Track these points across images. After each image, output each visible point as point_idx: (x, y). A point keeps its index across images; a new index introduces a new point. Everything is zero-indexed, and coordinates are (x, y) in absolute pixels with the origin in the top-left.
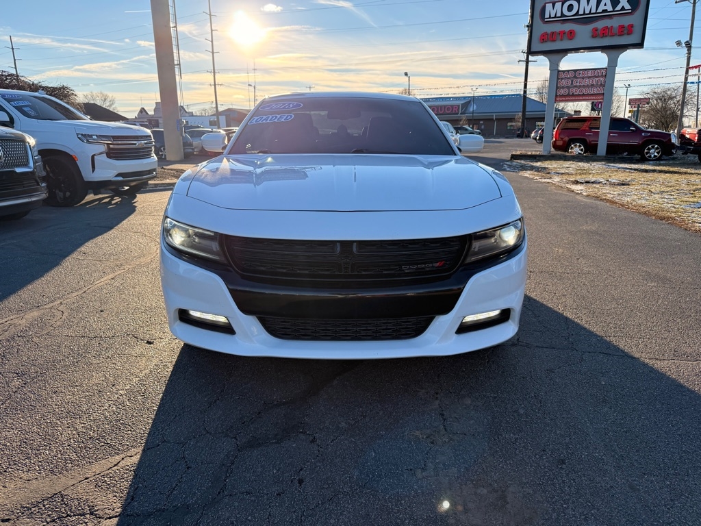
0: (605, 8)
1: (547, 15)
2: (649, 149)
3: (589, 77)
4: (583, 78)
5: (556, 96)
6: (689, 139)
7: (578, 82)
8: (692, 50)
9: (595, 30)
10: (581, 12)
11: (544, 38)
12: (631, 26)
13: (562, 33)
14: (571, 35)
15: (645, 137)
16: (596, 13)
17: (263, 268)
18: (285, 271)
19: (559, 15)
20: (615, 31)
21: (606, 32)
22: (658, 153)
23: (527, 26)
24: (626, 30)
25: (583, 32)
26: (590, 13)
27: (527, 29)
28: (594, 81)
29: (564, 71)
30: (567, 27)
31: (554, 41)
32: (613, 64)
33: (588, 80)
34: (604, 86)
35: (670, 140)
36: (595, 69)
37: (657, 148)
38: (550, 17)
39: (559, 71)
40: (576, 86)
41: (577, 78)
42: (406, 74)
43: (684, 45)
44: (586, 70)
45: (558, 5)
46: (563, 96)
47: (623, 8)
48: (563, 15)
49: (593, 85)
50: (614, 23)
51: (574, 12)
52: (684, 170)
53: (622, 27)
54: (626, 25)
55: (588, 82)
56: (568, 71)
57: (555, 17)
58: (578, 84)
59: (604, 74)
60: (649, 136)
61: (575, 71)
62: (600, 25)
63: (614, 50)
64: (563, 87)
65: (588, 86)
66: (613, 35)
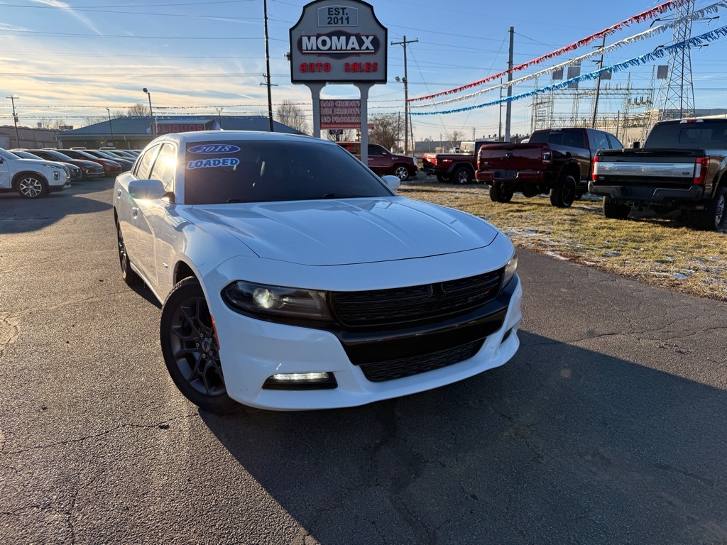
0: (353, 46)
1: (304, 48)
2: (399, 171)
3: (347, 107)
4: (342, 108)
5: (321, 123)
6: (430, 163)
7: (338, 111)
8: (408, 85)
9: (347, 65)
10: (334, 48)
11: (304, 68)
12: (375, 64)
13: (319, 65)
14: (327, 67)
15: (395, 160)
16: (346, 50)
17: (363, 319)
18: (383, 317)
19: (315, 48)
20: (364, 67)
21: (355, 68)
22: (406, 174)
23: (288, 56)
24: (372, 67)
25: (338, 65)
26: (341, 50)
27: (287, 58)
28: (351, 111)
29: (325, 101)
30: (324, 60)
31: (313, 71)
32: (365, 96)
33: (346, 110)
34: (360, 116)
35: (413, 163)
36: (351, 100)
37: (404, 170)
38: (307, 50)
39: (320, 100)
40: (337, 115)
41: (336, 107)
42: (145, 90)
43: (401, 81)
44: (343, 100)
45: (313, 39)
46: (326, 123)
47: (367, 48)
48: (318, 49)
49: (350, 115)
50: (363, 60)
51: (328, 46)
52: (434, 189)
53: (368, 64)
54: (372, 63)
55: (346, 111)
56: (328, 100)
57: (312, 50)
58: (338, 113)
59: (359, 105)
60: (398, 160)
61: (334, 101)
62: (351, 60)
63: (364, 84)
64: (326, 115)
65: (347, 115)
66: (362, 71)
